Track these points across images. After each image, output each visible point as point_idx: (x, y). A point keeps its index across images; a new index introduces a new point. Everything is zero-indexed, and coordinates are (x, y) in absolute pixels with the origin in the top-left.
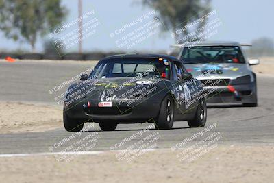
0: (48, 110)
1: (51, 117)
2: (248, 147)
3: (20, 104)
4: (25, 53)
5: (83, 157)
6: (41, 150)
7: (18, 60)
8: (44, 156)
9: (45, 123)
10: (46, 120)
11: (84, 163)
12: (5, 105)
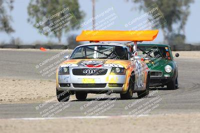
3: (50, 81)
4: (54, 44)
5: (96, 120)
7: (48, 50)
8: (67, 119)
11: (97, 125)
12: (39, 82)
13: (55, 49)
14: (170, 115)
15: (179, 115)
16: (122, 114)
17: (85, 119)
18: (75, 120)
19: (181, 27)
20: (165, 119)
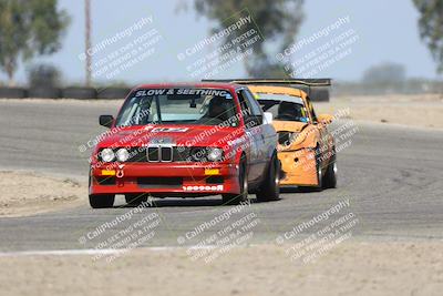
0: (35, 180)
1: (41, 192)
2: (364, 245)
6: (24, 247)
8: (28, 256)
9: (30, 203)
10: (33, 197)
11: (96, 268)
17: (68, 256)
18: (46, 258)
20: (249, 255)
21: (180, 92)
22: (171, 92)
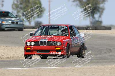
4: (26, 26)
6: (33, 66)
8: (34, 69)
11: (51, 72)
12: (18, 48)
13: (28, 29)
14: (94, 67)
15: (99, 66)
16: (65, 66)
18: (39, 69)
19: (100, 17)
20: (90, 69)
21: (53, 27)
22: (50, 27)
